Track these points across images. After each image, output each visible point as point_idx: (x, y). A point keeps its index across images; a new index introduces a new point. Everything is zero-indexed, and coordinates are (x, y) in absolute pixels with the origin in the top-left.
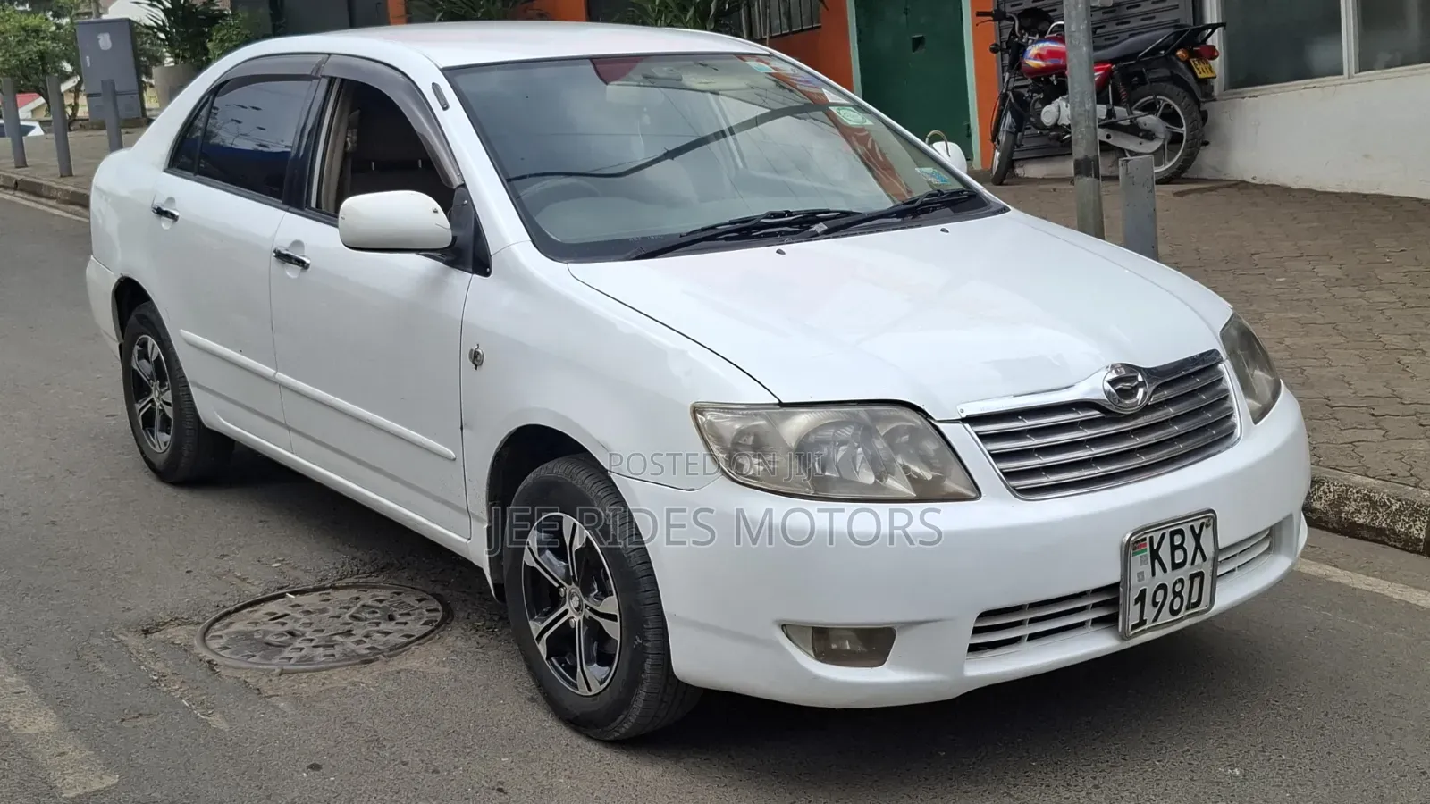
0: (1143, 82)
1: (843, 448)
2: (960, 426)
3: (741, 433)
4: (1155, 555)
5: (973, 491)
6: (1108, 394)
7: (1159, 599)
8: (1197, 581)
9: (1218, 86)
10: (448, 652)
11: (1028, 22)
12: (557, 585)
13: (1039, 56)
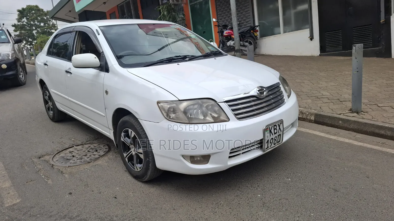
0: (245, 37)
1: (195, 110)
2: (224, 103)
3: (170, 108)
4: (270, 131)
5: (228, 119)
6: (258, 93)
7: (271, 142)
8: (279, 136)
9: (258, 37)
10: (108, 159)
11: (224, 27)
12: (129, 145)
13: (226, 33)
